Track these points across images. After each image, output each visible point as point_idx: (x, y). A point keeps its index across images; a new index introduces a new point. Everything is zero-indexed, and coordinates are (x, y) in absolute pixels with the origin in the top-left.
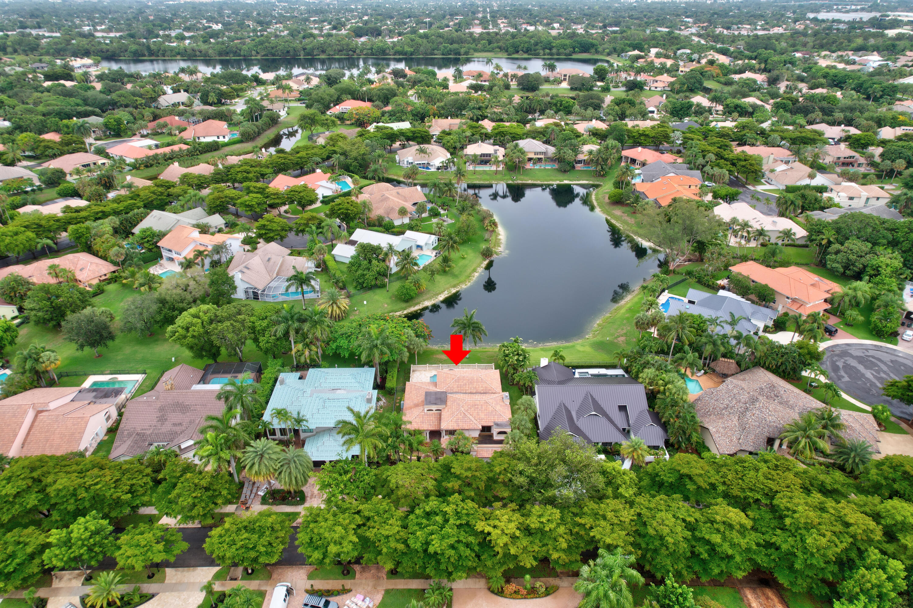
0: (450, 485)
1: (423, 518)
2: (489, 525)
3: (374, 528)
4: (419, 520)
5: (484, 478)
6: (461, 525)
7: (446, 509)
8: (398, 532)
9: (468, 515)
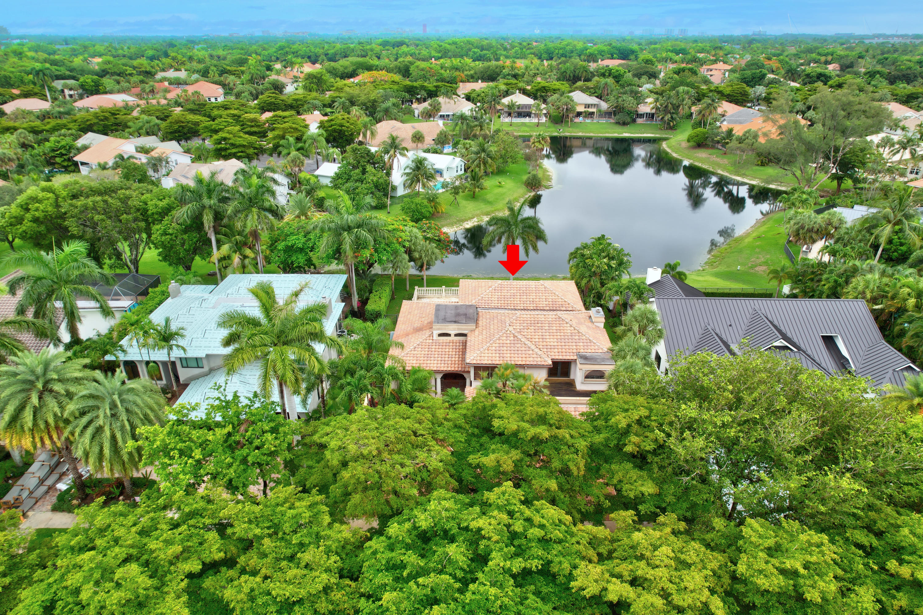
0: (489, 460)
1: (408, 547)
2: (619, 576)
3: (254, 573)
4: (397, 555)
5: (582, 444)
6: (526, 573)
7: (481, 523)
8: (327, 590)
9: (544, 542)
